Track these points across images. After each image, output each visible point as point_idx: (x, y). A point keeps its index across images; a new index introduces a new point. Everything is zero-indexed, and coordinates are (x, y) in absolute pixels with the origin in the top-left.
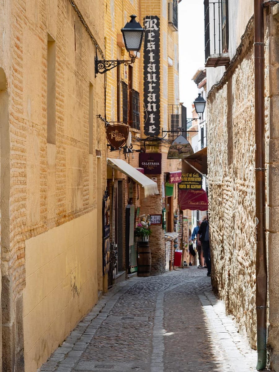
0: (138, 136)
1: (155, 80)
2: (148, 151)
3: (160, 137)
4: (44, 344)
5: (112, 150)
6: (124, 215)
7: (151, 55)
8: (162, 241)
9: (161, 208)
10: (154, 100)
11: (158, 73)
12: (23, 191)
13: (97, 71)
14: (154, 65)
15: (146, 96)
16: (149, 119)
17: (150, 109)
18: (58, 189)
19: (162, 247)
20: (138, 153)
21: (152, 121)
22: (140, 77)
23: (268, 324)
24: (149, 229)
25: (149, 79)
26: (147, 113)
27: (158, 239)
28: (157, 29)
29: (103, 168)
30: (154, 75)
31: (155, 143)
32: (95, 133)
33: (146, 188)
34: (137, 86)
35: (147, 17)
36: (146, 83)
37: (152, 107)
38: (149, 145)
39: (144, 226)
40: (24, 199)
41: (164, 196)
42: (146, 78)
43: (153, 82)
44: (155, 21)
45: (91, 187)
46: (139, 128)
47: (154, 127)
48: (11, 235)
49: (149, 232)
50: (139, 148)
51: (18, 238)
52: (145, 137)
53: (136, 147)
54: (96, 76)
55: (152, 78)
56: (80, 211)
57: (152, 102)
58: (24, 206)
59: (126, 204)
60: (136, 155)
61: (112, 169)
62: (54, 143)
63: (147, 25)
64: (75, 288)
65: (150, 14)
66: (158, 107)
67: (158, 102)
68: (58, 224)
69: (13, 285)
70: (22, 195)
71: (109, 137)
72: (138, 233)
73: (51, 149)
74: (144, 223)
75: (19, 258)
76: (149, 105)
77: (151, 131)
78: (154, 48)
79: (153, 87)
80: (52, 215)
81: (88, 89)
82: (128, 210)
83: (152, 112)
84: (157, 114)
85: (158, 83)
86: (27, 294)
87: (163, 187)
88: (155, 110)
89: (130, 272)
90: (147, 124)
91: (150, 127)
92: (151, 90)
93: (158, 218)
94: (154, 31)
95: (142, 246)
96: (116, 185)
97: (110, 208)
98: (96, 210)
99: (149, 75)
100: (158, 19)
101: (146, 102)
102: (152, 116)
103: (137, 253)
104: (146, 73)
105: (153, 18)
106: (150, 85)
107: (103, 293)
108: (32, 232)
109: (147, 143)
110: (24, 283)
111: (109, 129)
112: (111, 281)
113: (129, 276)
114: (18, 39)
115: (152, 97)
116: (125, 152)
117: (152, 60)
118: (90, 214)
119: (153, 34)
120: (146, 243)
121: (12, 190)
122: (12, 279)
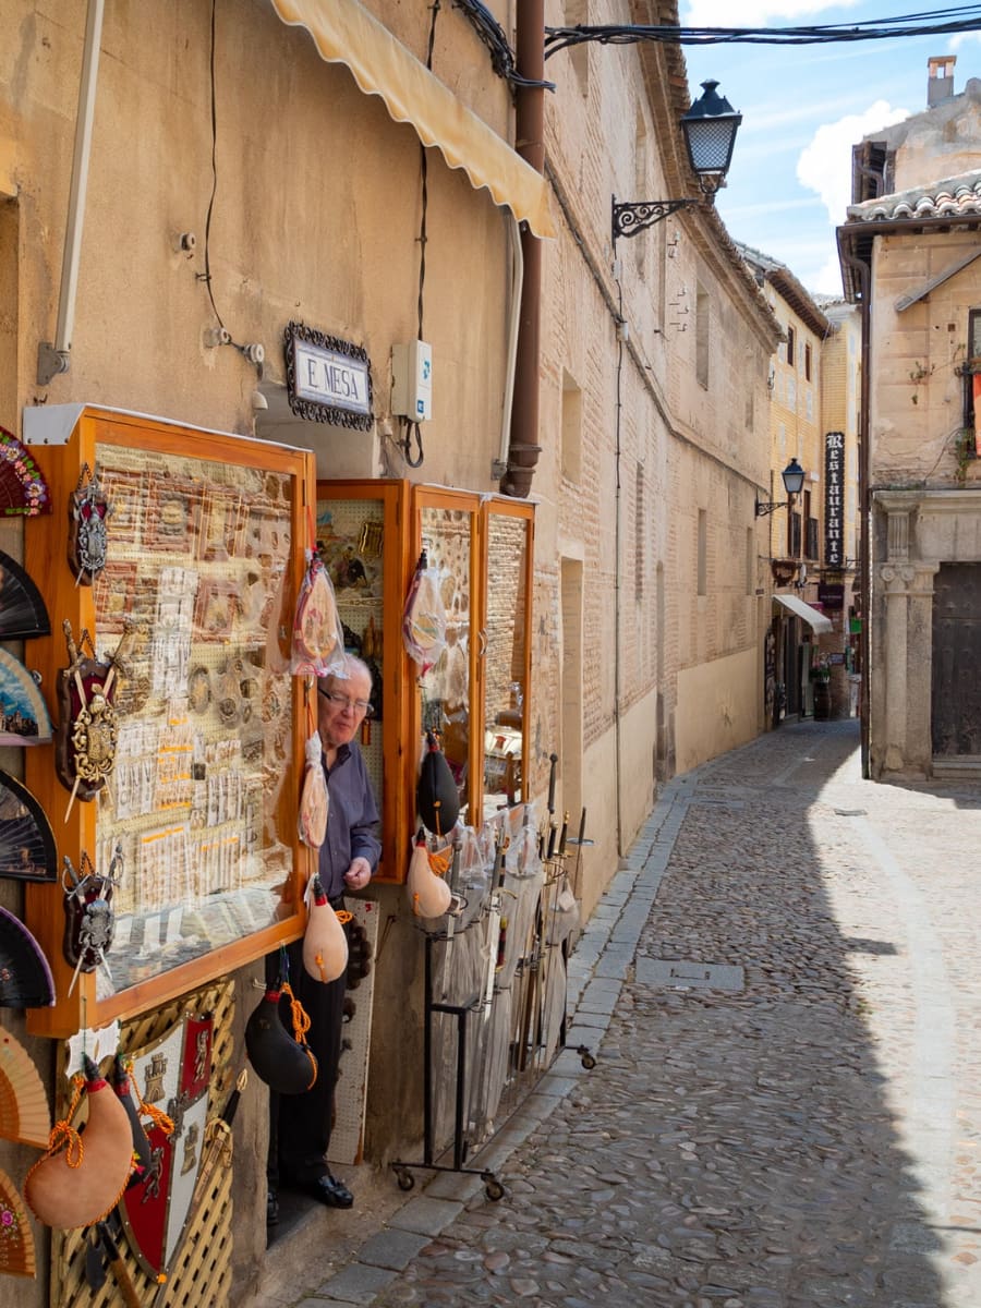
0: (817, 567)
1: (837, 503)
2: (828, 583)
3: (843, 566)
4: (693, 753)
5: (779, 586)
6: (797, 653)
7: (834, 476)
8: (845, 683)
9: (844, 647)
10: (837, 526)
11: (841, 495)
12: (675, 635)
13: (757, 514)
14: (837, 487)
15: (827, 522)
16: (831, 547)
17: (832, 537)
18: (709, 631)
19: (846, 690)
20: (816, 587)
21: (834, 549)
22: (821, 499)
23: (871, 741)
24: (828, 669)
25: (832, 503)
26: (829, 541)
27: (839, 680)
28: (840, 446)
29: (767, 605)
30: (837, 498)
31: (838, 574)
32: (755, 570)
33: (814, 627)
34: (816, 512)
35: (830, 434)
36: (828, 508)
37: (834, 534)
38: (831, 576)
39: (822, 666)
40: (676, 641)
41: (848, 632)
42: (827, 501)
43: (835, 506)
44: (840, 437)
45: (748, 626)
46: (816, 558)
47: (836, 556)
48: (665, 667)
49: (829, 672)
50: (818, 580)
51: (670, 669)
52: (825, 567)
53: (814, 579)
54: (756, 519)
55: (834, 501)
56: (734, 649)
57: (834, 529)
58: (676, 646)
59: (800, 641)
60: (814, 590)
61: (777, 605)
62: (704, 595)
63: (830, 442)
64: (727, 717)
65: (832, 431)
66: (841, 533)
67: (841, 528)
68: (708, 660)
69: (666, 702)
70: (675, 638)
71: (774, 572)
72: (814, 674)
73: (702, 599)
74: (823, 662)
75: (672, 683)
76: (831, 532)
77: (832, 560)
78: (837, 467)
79: (836, 512)
80: (701, 652)
81: (745, 535)
82: (801, 649)
83: (834, 539)
84: (840, 542)
85: (841, 507)
86: (678, 711)
87: (847, 622)
88: (837, 536)
89: (804, 715)
90: (829, 552)
91: (832, 556)
92: (833, 514)
93: (841, 657)
94: (838, 449)
95: (820, 688)
96: (785, 622)
97: (775, 646)
98: (756, 649)
99: (831, 498)
100: (843, 435)
101: (827, 528)
102: (834, 544)
103: (814, 695)
104: (828, 496)
105: (836, 434)
106: (832, 510)
107: (766, 731)
108: (683, 666)
109: (828, 573)
110: (676, 703)
111: (776, 565)
112: (777, 722)
113: (802, 719)
114: (673, 526)
115: (835, 523)
116: (796, 586)
117: (834, 481)
118: (748, 652)
119: (837, 452)
120: (824, 685)
121: (665, 637)
122: (665, 697)
